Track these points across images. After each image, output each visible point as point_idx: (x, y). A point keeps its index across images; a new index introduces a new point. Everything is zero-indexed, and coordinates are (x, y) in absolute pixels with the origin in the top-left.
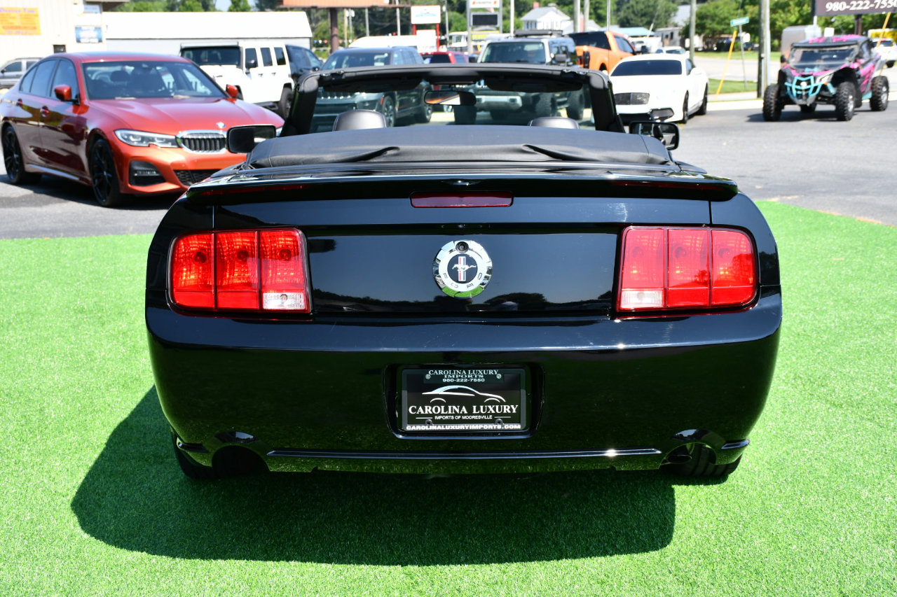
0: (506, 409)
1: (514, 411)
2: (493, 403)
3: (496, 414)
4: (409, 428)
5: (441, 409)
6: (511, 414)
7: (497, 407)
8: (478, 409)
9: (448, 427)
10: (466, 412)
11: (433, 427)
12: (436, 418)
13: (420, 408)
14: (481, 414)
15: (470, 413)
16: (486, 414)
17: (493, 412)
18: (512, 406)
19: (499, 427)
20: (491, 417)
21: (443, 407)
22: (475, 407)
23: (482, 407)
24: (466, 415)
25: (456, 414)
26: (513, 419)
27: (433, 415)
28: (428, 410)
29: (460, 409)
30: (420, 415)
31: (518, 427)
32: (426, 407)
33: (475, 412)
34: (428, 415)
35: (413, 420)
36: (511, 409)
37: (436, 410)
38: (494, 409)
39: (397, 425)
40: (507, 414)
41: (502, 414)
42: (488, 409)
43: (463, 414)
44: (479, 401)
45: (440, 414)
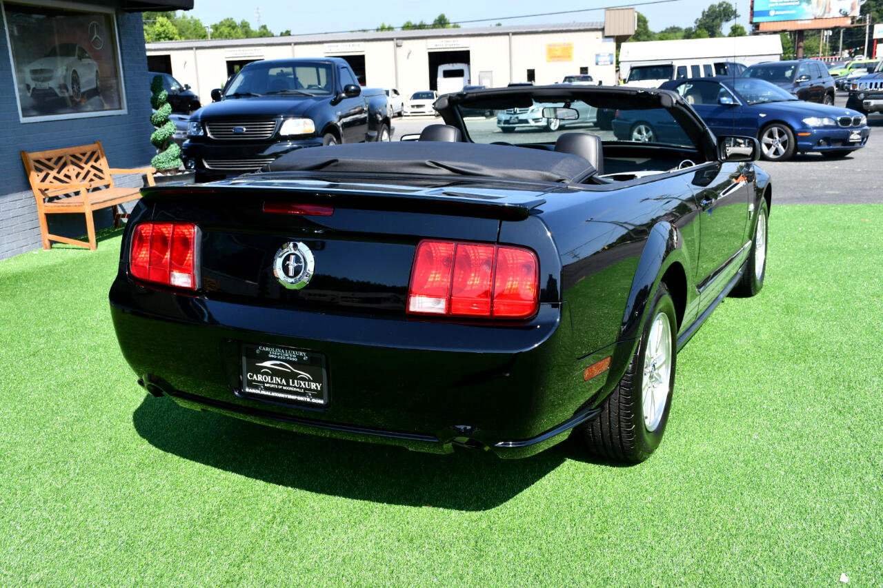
0: (313, 386)
1: (319, 389)
2: (303, 379)
3: (305, 389)
4: (247, 390)
5: (268, 379)
6: (317, 391)
7: (307, 383)
8: (293, 383)
9: (274, 394)
10: (285, 384)
11: (264, 392)
12: (266, 385)
13: (255, 375)
14: (295, 387)
15: (288, 385)
16: (299, 388)
17: (304, 387)
18: (317, 384)
19: (308, 400)
20: (302, 391)
21: (270, 377)
22: (291, 381)
23: (296, 381)
24: (285, 386)
25: (278, 384)
26: (318, 395)
27: (263, 383)
28: (260, 378)
29: (281, 381)
30: (255, 381)
31: (321, 402)
32: (259, 375)
33: (291, 384)
34: (260, 382)
35: (251, 384)
36: (316, 387)
37: (265, 379)
38: (305, 384)
39: (240, 386)
40: (314, 390)
41: (310, 390)
42: (300, 384)
43: (283, 385)
44: (294, 376)
45: (268, 383)
